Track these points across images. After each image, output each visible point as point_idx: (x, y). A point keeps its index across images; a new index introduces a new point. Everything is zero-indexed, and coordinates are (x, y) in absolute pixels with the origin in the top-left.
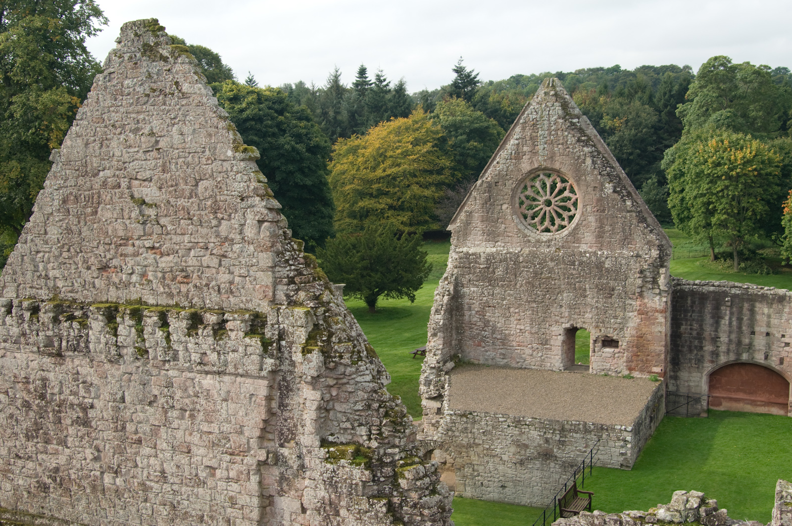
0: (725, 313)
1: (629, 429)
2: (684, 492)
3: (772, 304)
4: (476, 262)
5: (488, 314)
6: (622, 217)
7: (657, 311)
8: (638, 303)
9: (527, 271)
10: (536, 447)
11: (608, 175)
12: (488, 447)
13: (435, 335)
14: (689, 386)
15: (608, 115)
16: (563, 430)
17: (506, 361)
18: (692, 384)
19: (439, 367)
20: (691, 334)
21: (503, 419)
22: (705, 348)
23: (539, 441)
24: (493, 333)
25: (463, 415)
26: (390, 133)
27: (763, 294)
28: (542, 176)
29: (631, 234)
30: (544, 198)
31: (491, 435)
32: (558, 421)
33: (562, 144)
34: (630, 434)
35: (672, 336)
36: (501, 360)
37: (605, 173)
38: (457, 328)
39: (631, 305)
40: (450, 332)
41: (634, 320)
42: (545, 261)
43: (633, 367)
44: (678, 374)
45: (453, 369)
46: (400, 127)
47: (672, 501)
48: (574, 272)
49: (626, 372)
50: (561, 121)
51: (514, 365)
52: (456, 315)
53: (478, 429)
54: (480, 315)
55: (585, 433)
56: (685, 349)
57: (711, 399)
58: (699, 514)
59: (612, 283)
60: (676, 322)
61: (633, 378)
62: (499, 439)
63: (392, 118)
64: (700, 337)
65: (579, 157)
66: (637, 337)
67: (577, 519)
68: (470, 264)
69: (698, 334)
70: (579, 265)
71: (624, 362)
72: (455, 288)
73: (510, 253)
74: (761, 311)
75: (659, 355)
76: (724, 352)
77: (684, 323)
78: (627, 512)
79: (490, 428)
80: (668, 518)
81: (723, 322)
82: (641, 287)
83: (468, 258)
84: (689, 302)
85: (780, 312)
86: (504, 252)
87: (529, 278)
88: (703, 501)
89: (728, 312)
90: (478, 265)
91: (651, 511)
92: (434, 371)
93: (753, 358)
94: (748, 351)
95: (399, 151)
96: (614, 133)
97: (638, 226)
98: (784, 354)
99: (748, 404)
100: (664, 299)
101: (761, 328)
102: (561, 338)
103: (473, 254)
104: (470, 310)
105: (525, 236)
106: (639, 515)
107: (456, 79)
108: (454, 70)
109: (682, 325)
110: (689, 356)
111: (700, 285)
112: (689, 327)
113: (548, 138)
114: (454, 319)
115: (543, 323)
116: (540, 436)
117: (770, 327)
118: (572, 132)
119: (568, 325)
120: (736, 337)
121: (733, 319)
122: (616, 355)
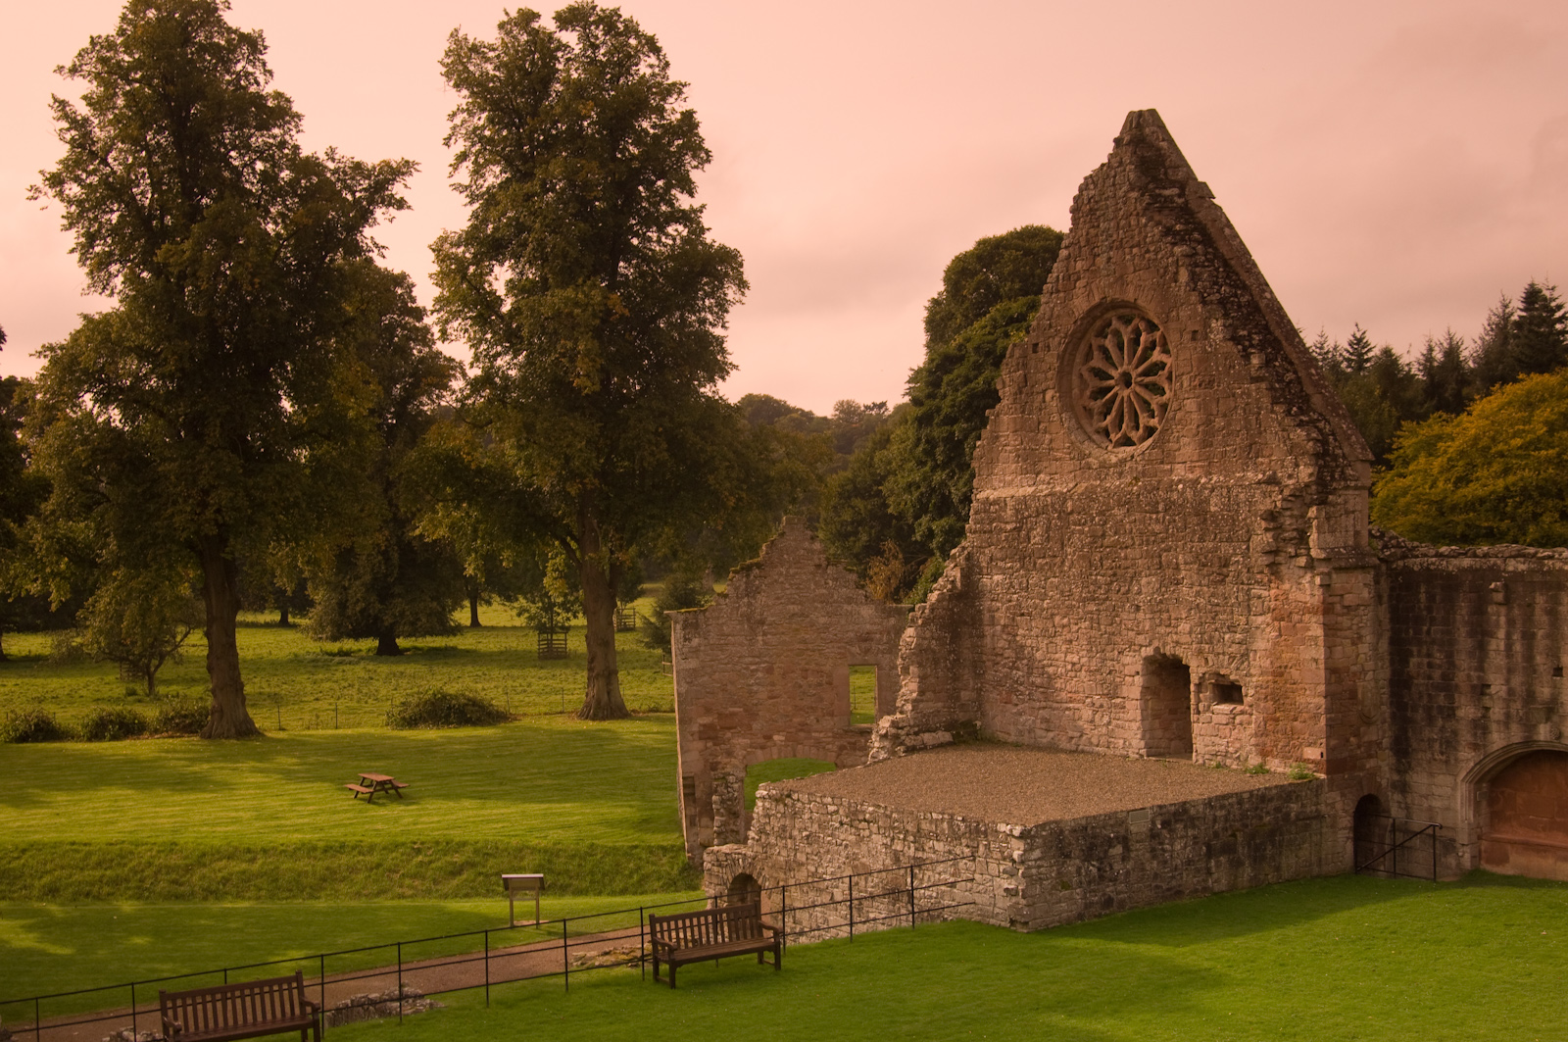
1: (1017, 832)
6: (1243, 393)
7: (1308, 611)
8: (1273, 592)
9: (1081, 532)
10: (881, 872)
13: (906, 670)
14: (1430, 809)
16: (918, 832)
17: (1051, 734)
18: (1437, 804)
20: (1430, 677)
21: (832, 809)
22: (1461, 713)
23: (885, 858)
24: (1030, 674)
25: (780, 799)
28: (1115, 324)
29: (1261, 433)
30: (1121, 370)
31: (818, 843)
32: (911, 813)
33: (1138, 245)
34: (1019, 845)
36: (1043, 733)
39: (1259, 597)
41: (1266, 635)
42: (1109, 507)
43: (1268, 746)
44: (1408, 777)
48: (1157, 528)
49: (1257, 760)
51: (1064, 744)
53: (800, 830)
54: (1009, 634)
55: (952, 840)
56: (1420, 715)
59: (1226, 549)
60: (1399, 651)
61: (1266, 772)
64: (1448, 686)
65: (1166, 269)
66: (1273, 674)
68: (991, 523)
69: (1445, 677)
70: (1164, 509)
71: (1251, 736)
72: (967, 575)
73: (1055, 494)
76: (1498, 722)
77: (1415, 649)
79: (815, 827)
81: (1493, 644)
82: (1275, 552)
83: (988, 511)
84: (1423, 597)
86: (1046, 493)
87: (1083, 547)
89: (1503, 619)
90: (1003, 526)
93: (1560, 736)
94: (1548, 719)
100: (1319, 581)
102: (1139, 680)
104: (993, 625)
105: (1083, 456)
109: (1412, 656)
110: (1427, 733)
112: (1426, 661)
113: (1115, 236)
115: (1109, 648)
119: (1149, 651)
120: (1522, 684)
121: (1515, 637)
122: (1238, 719)
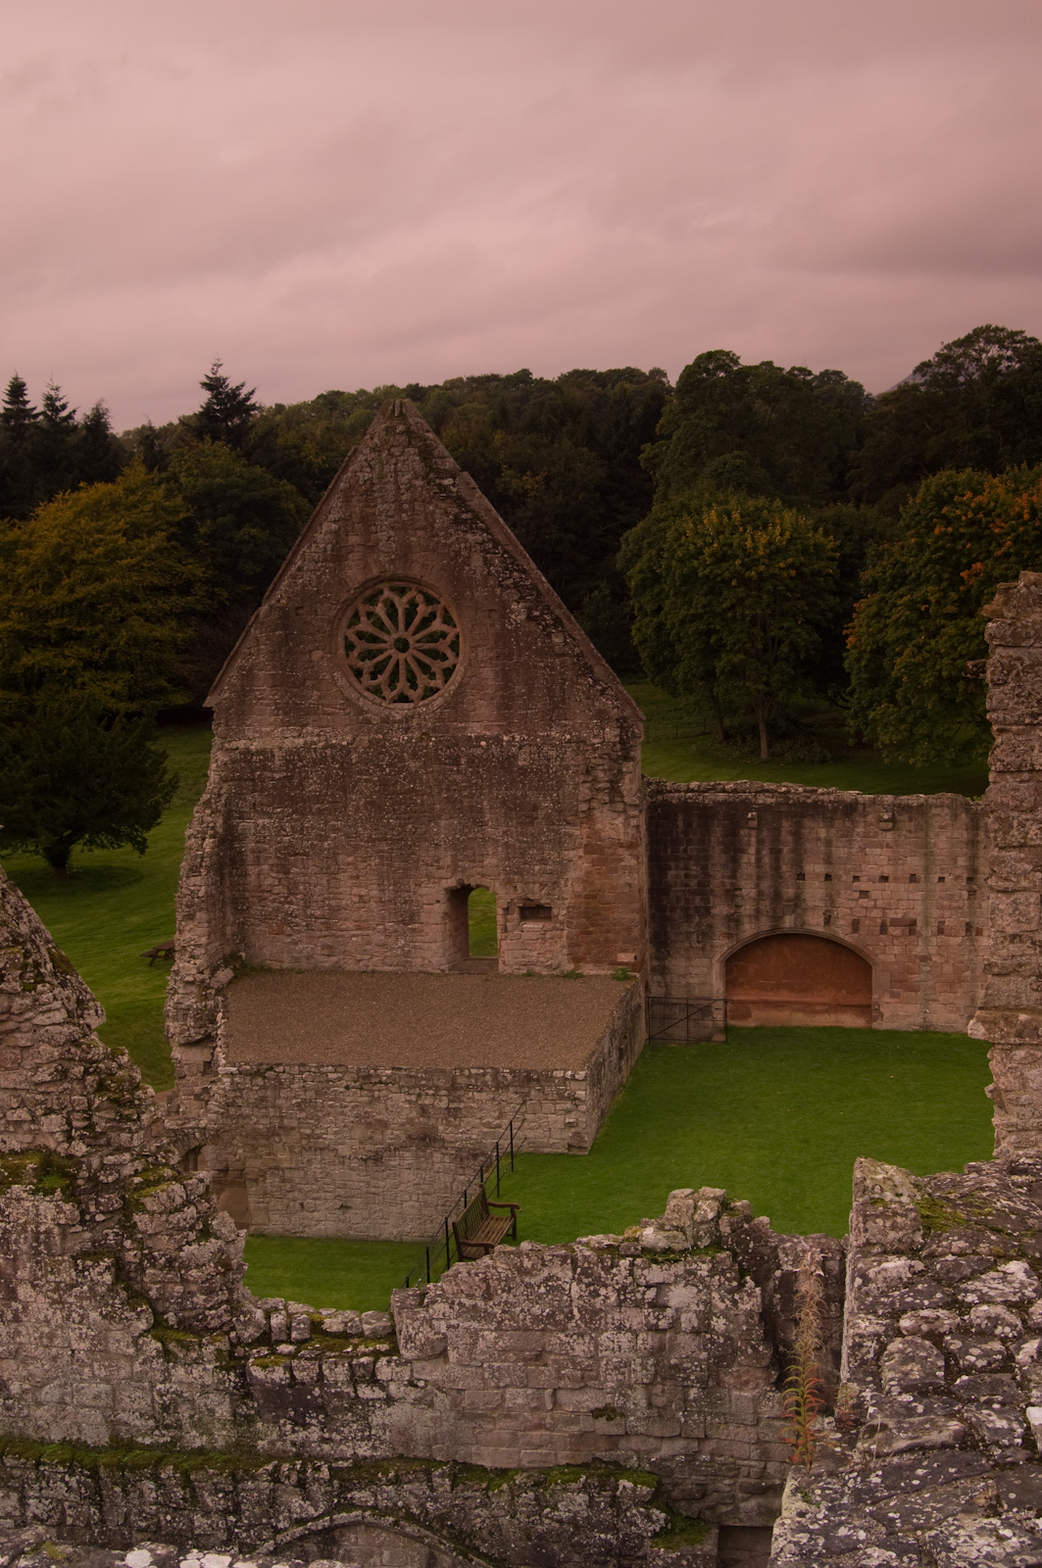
0: (749, 841)
1: (581, 1075)
2: (688, 1191)
3: (832, 819)
4: (265, 768)
5: (294, 870)
6: (546, 666)
7: (621, 845)
8: (585, 831)
9: (366, 781)
10: (403, 1125)
11: (516, 585)
12: (308, 1131)
13: (190, 917)
14: (688, 985)
15: (510, 467)
16: (453, 1087)
17: (334, 959)
18: (694, 980)
19: (203, 981)
20: (686, 885)
21: (335, 1076)
22: (715, 911)
23: (409, 1112)
24: (307, 906)
25: (258, 1074)
26: (79, 514)
27: (815, 802)
28: (387, 593)
29: (564, 700)
30: (395, 636)
31: (315, 1108)
32: (443, 1071)
33: (424, 528)
34: (583, 1085)
35: (651, 891)
36: (324, 959)
37: (509, 582)
38: (235, 901)
39: (570, 836)
40: (221, 910)
41: (579, 864)
42: (402, 759)
43: (580, 954)
44: (667, 963)
45: (230, 982)
46: (98, 502)
47: (667, 1211)
48: (459, 778)
49: (569, 967)
50: (419, 483)
51: (351, 966)
52: (231, 876)
53: (287, 1099)
54: (278, 872)
55: (497, 1089)
56: (678, 914)
57: (729, 1006)
58: (718, 1231)
59: (532, 796)
60: (657, 866)
61: (581, 976)
62: (329, 1114)
63: (82, 484)
64: (704, 890)
65: (458, 553)
66: (586, 897)
67: (490, 1262)
68: (253, 772)
69: (700, 884)
70: (467, 763)
71: (563, 947)
72: (225, 822)
73: (333, 747)
74: (813, 835)
75: (629, 929)
76: (750, 916)
77: (673, 864)
78: (584, 1240)
79: (310, 1095)
80: (663, 1244)
81: (745, 858)
82: (589, 801)
83: (250, 761)
84: (680, 824)
85: (847, 834)
86: (321, 744)
87: (371, 794)
88: (725, 1206)
89: (753, 840)
90: (269, 775)
91: (628, 1233)
92: (194, 989)
93: (804, 923)
94: (794, 912)
95: (99, 550)
96: (524, 503)
97: (578, 684)
98: (860, 913)
99: (799, 1010)
100: (633, 822)
101: (815, 868)
102: (441, 908)
103: (260, 752)
104: (259, 864)
105: (361, 711)
106: (606, 1242)
107: (209, 404)
108: (204, 385)
109: (670, 869)
110: (684, 928)
111: (699, 791)
112: (683, 873)
113: (396, 517)
114: (228, 883)
115: (404, 882)
116: (409, 1102)
117: (831, 863)
118: (443, 505)
119: (452, 883)
120: (771, 887)
121: (764, 853)
122: (548, 935)
